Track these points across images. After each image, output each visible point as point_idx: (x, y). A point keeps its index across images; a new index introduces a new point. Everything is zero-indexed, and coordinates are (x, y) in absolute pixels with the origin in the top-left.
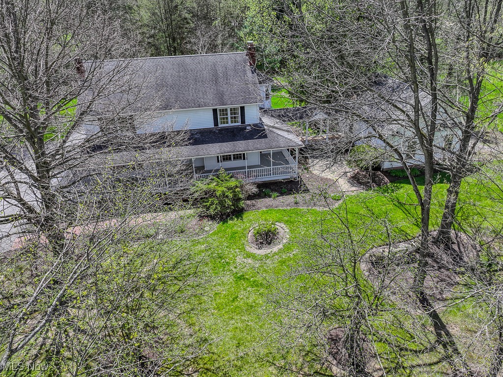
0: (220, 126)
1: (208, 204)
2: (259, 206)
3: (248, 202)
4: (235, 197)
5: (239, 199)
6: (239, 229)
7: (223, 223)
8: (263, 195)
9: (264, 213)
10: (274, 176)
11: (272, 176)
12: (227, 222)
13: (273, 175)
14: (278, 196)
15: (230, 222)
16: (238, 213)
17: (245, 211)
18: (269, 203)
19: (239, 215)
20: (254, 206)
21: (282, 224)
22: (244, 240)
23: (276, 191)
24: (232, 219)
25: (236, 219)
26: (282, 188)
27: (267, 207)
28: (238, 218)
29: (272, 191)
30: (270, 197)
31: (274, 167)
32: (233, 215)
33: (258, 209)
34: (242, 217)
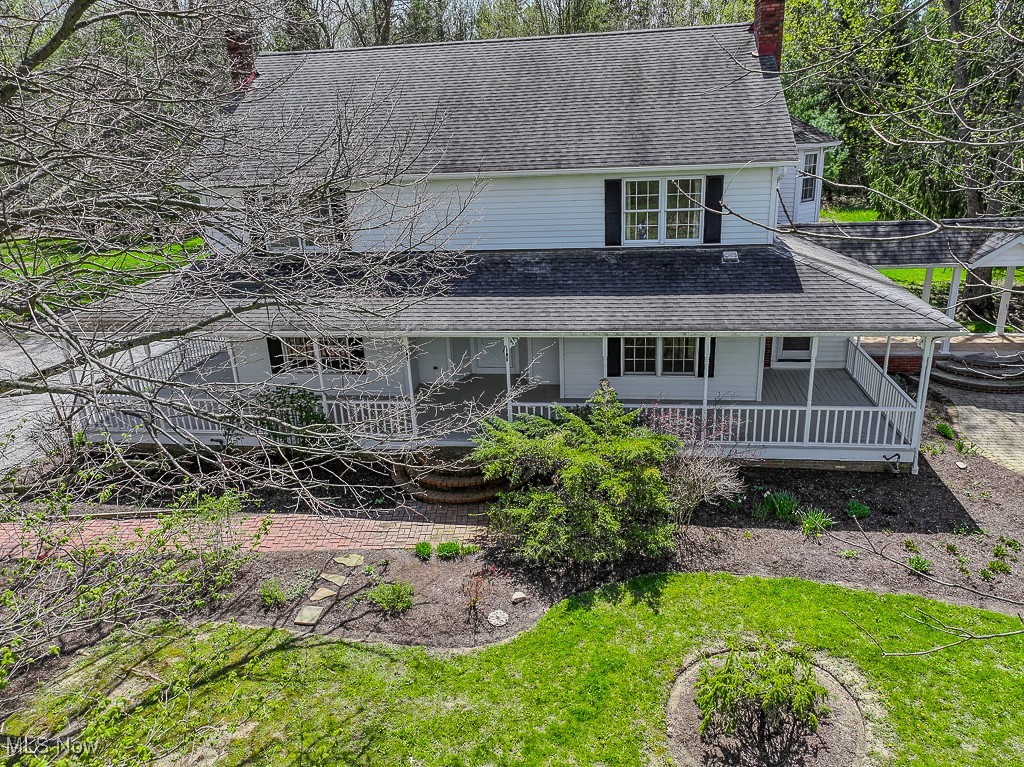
0: (627, 243)
1: (525, 513)
2: (740, 556)
3: (697, 533)
4: (638, 499)
5: (656, 515)
6: (633, 650)
7: (571, 607)
8: (760, 511)
9: (759, 592)
10: (816, 444)
11: (806, 442)
12: (588, 603)
13: (812, 439)
14: (828, 528)
15: (601, 606)
16: (645, 572)
17: (678, 567)
18: (785, 553)
19: (646, 582)
20: (716, 552)
21: (845, 665)
22: (648, 713)
23: (819, 503)
24: (613, 595)
25: (628, 598)
26: (847, 498)
27: (774, 568)
28: (638, 595)
29: (804, 501)
30: (793, 524)
31: (820, 409)
32: (622, 579)
33: (735, 568)
34: (657, 594)
